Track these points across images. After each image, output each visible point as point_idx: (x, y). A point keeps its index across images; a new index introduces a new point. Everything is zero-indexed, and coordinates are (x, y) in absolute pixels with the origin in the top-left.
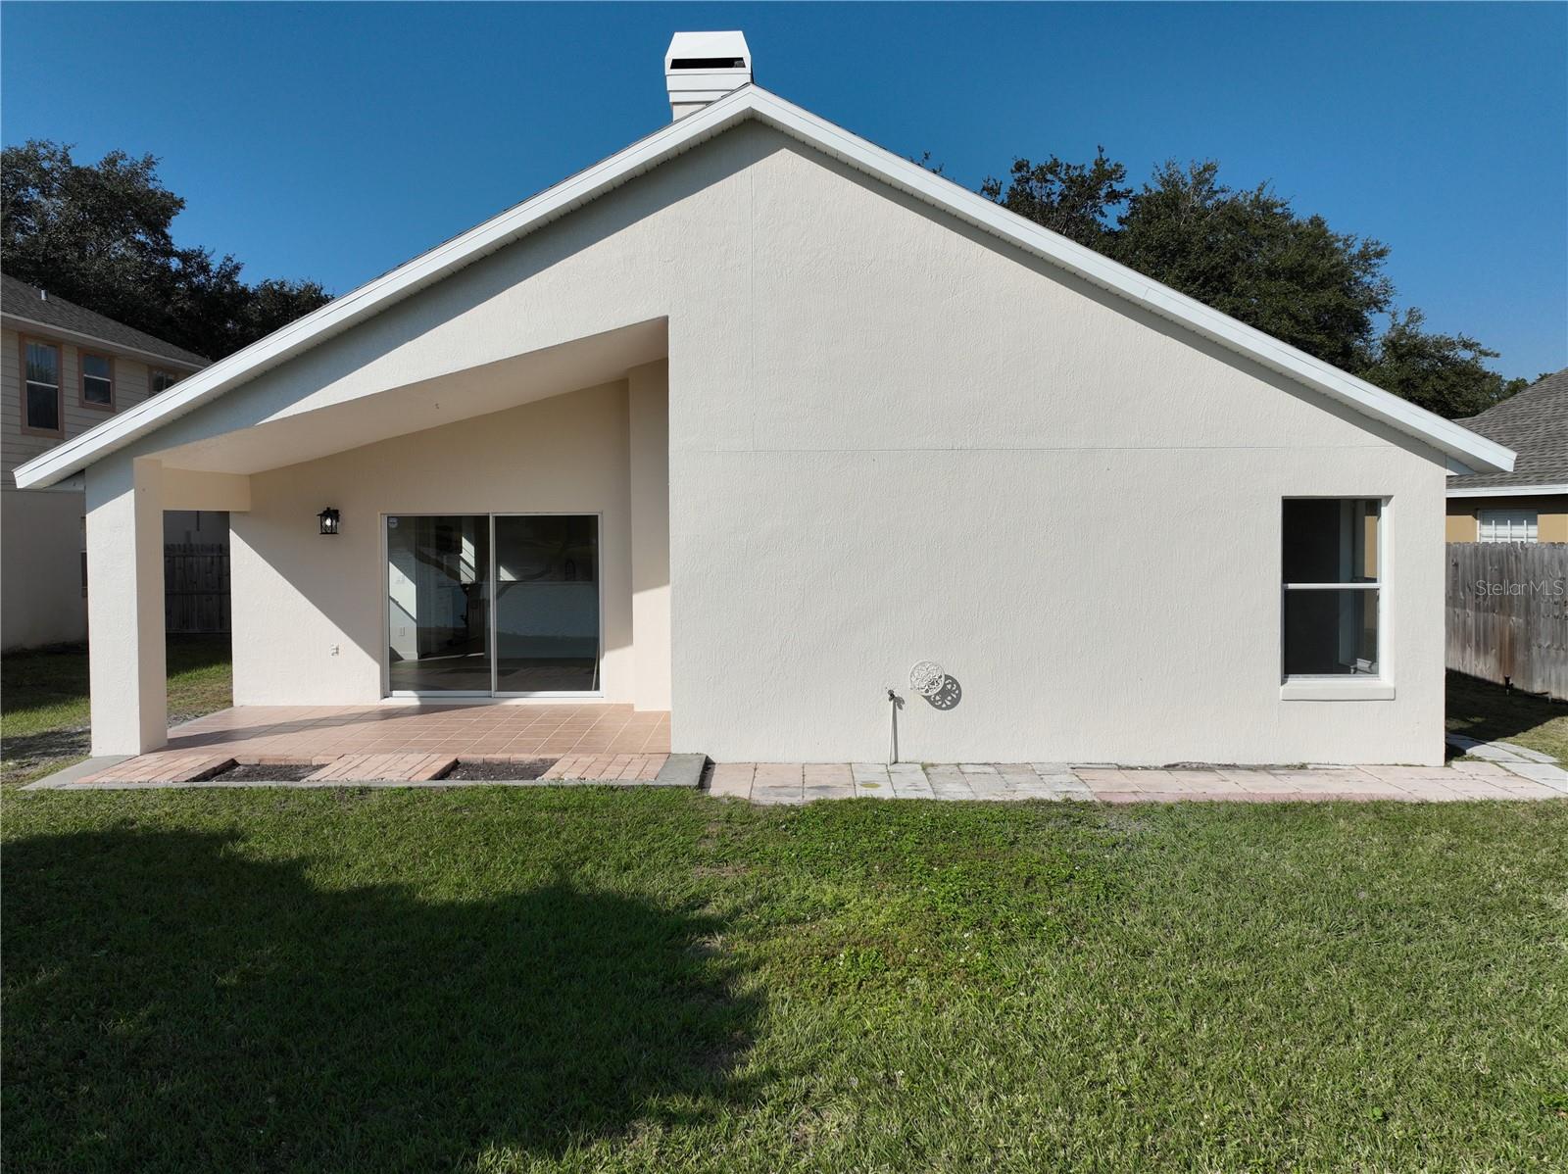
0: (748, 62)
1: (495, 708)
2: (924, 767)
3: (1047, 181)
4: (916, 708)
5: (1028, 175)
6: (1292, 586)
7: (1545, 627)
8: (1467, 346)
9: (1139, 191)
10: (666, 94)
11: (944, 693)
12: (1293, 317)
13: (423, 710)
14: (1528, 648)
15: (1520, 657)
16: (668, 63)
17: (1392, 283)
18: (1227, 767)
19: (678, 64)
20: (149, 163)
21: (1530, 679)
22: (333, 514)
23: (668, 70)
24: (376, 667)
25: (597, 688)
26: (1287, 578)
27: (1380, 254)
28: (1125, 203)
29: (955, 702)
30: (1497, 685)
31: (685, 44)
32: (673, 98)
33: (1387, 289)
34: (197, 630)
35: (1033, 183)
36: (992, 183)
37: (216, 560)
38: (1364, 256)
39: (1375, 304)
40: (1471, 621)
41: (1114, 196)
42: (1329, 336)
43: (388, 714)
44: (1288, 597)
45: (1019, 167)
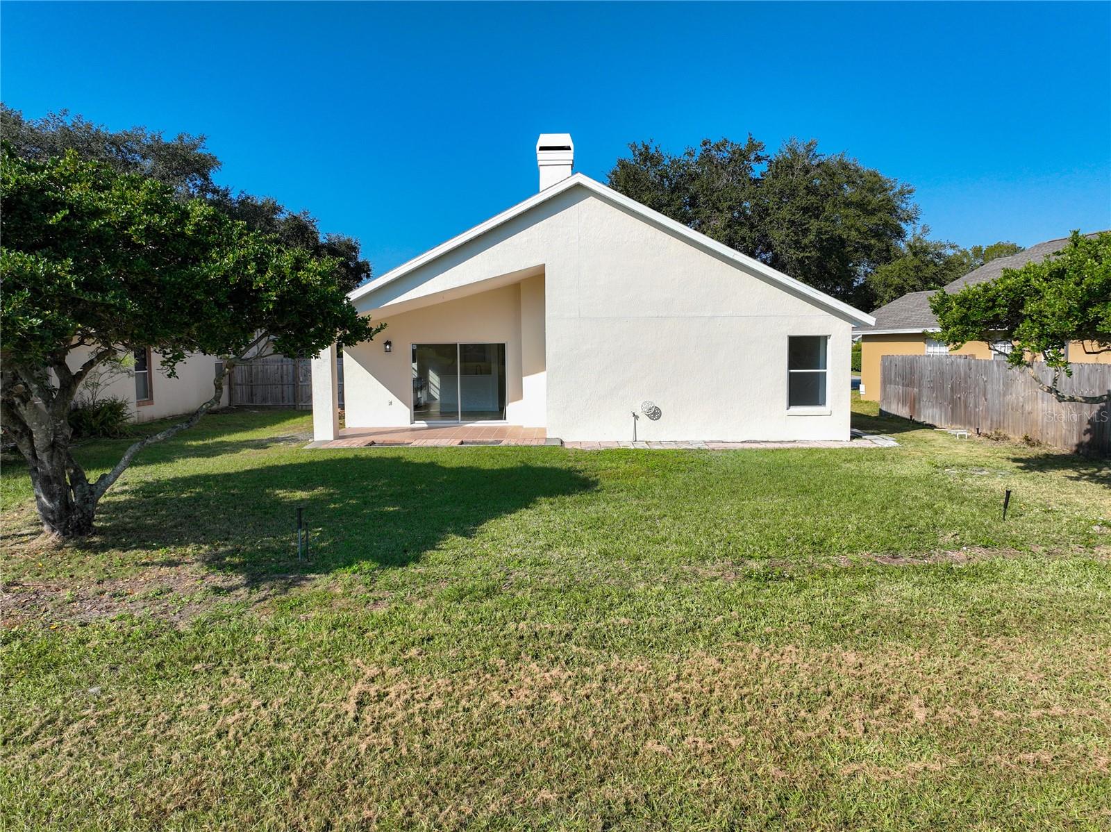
0: (572, 147)
1: (460, 428)
2: (647, 442)
3: (721, 151)
4: (644, 420)
5: (710, 147)
6: (792, 371)
7: (925, 392)
8: (953, 247)
9: (773, 158)
10: (536, 161)
11: (654, 413)
12: (857, 230)
13: (429, 428)
14: (919, 403)
15: (917, 407)
16: (538, 148)
17: (921, 207)
18: (763, 442)
19: (542, 148)
20: (202, 139)
21: (920, 416)
22: (388, 343)
23: (538, 151)
24: (409, 410)
25: (505, 419)
26: (790, 367)
27: (910, 192)
28: (765, 163)
29: (659, 417)
30: (907, 419)
31: (545, 139)
32: (540, 163)
33: (917, 210)
34: (270, 404)
35: (714, 152)
36: (690, 149)
37: (280, 367)
38: (902, 193)
39: (910, 219)
40: (901, 391)
41: (758, 159)
42: (878, 240)
43: (413, 430)
44: (791, 375)
45: (705, 144)
